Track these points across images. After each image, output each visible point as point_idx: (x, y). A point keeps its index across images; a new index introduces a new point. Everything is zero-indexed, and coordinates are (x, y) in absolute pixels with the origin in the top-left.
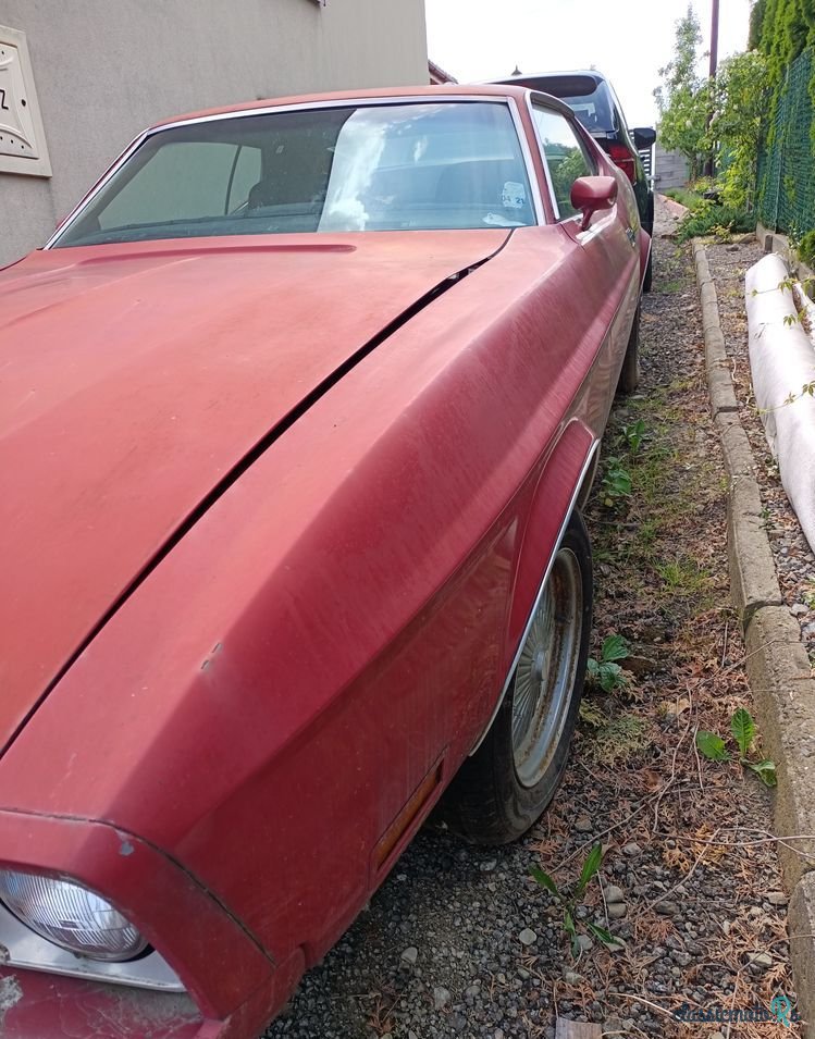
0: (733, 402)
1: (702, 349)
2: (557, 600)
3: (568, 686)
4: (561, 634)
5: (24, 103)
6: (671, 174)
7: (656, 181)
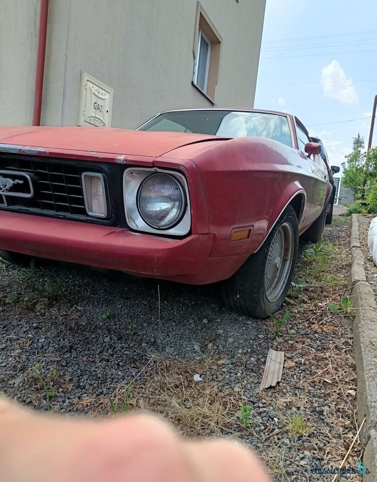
0: (358, 245)
1: (349, 236)
2: (284, 251)
3: (284, 283)
4: (284, 265)
5: (107, 111)
6: (346, 198)
7: (339, 199)
